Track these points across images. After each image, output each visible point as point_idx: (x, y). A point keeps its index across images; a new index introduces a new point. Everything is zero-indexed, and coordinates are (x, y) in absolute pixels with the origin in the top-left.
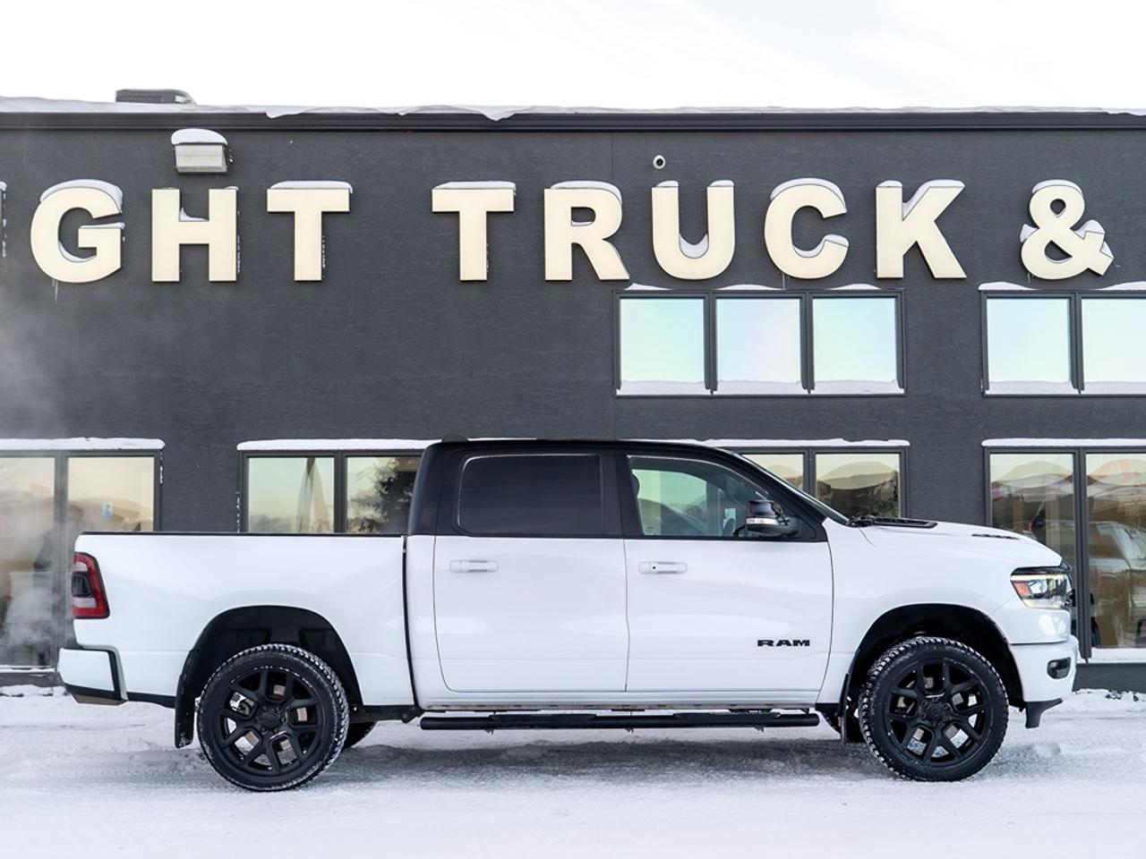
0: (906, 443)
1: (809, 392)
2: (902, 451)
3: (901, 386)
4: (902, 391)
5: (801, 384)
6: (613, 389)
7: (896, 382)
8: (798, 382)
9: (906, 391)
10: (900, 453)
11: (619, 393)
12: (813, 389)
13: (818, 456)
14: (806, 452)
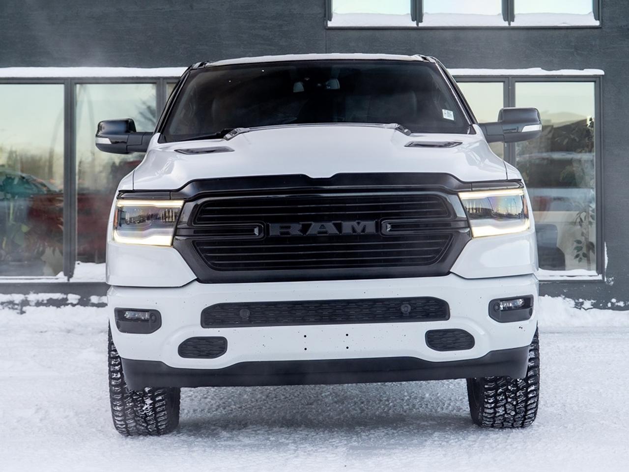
0: (601, 72)
1: (509, 24)
2: (598, 80)
3: (597, 18)
4: (597, 23)
5: (502, 16)
6: (324, 20)
7: (593, 14)
8: (499, 15)
9: (602, 23)
10: (595, 82)
11: (330, 24)
12: (513, 21)
13: (517, 84)
14: (506, 80)
